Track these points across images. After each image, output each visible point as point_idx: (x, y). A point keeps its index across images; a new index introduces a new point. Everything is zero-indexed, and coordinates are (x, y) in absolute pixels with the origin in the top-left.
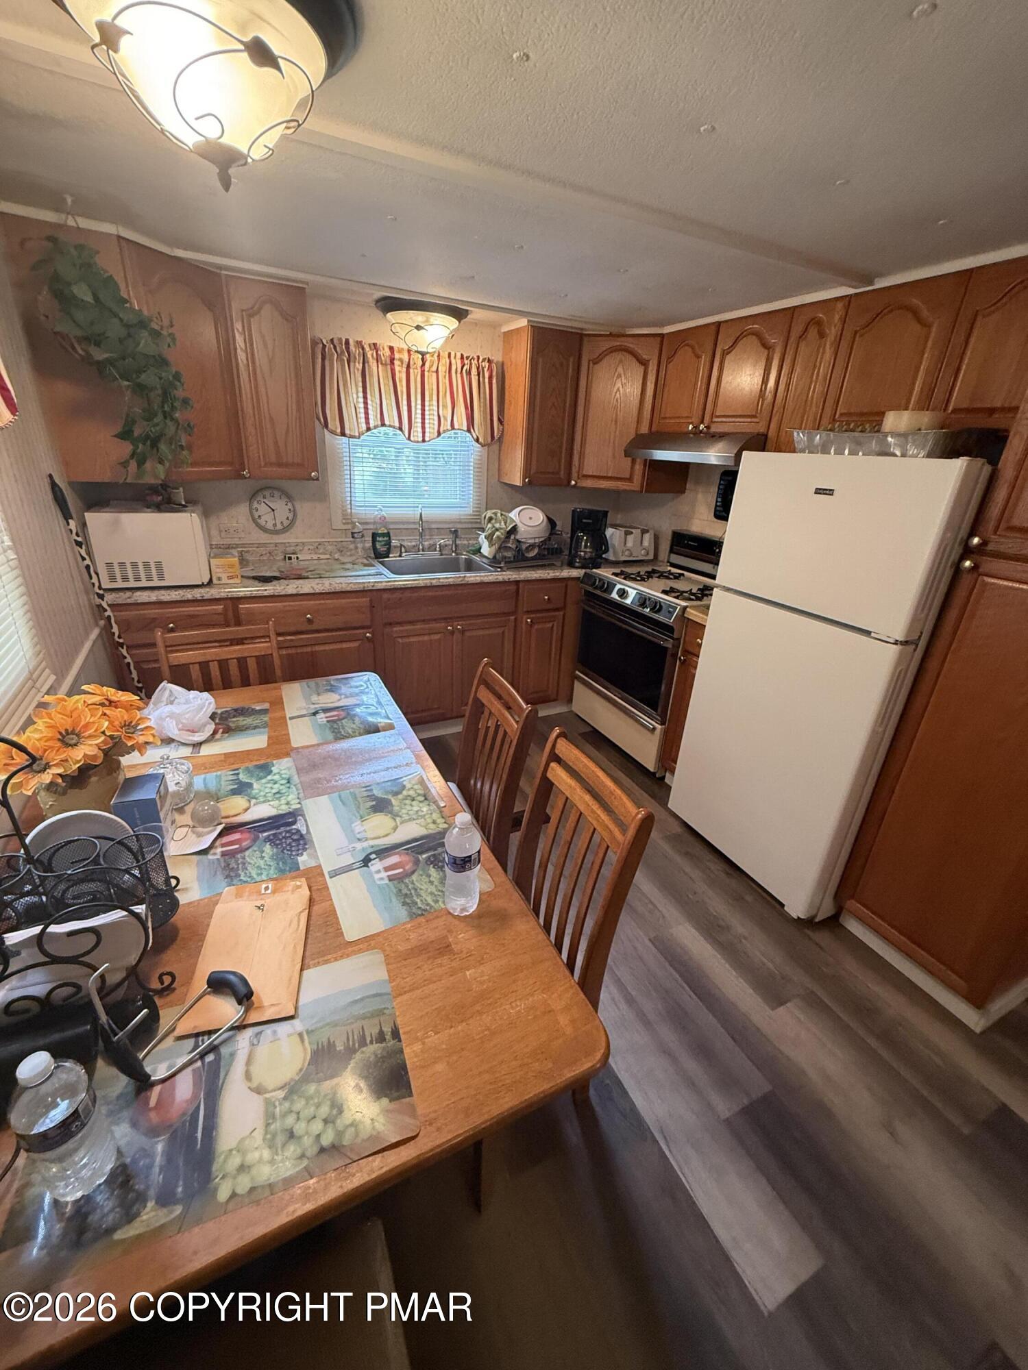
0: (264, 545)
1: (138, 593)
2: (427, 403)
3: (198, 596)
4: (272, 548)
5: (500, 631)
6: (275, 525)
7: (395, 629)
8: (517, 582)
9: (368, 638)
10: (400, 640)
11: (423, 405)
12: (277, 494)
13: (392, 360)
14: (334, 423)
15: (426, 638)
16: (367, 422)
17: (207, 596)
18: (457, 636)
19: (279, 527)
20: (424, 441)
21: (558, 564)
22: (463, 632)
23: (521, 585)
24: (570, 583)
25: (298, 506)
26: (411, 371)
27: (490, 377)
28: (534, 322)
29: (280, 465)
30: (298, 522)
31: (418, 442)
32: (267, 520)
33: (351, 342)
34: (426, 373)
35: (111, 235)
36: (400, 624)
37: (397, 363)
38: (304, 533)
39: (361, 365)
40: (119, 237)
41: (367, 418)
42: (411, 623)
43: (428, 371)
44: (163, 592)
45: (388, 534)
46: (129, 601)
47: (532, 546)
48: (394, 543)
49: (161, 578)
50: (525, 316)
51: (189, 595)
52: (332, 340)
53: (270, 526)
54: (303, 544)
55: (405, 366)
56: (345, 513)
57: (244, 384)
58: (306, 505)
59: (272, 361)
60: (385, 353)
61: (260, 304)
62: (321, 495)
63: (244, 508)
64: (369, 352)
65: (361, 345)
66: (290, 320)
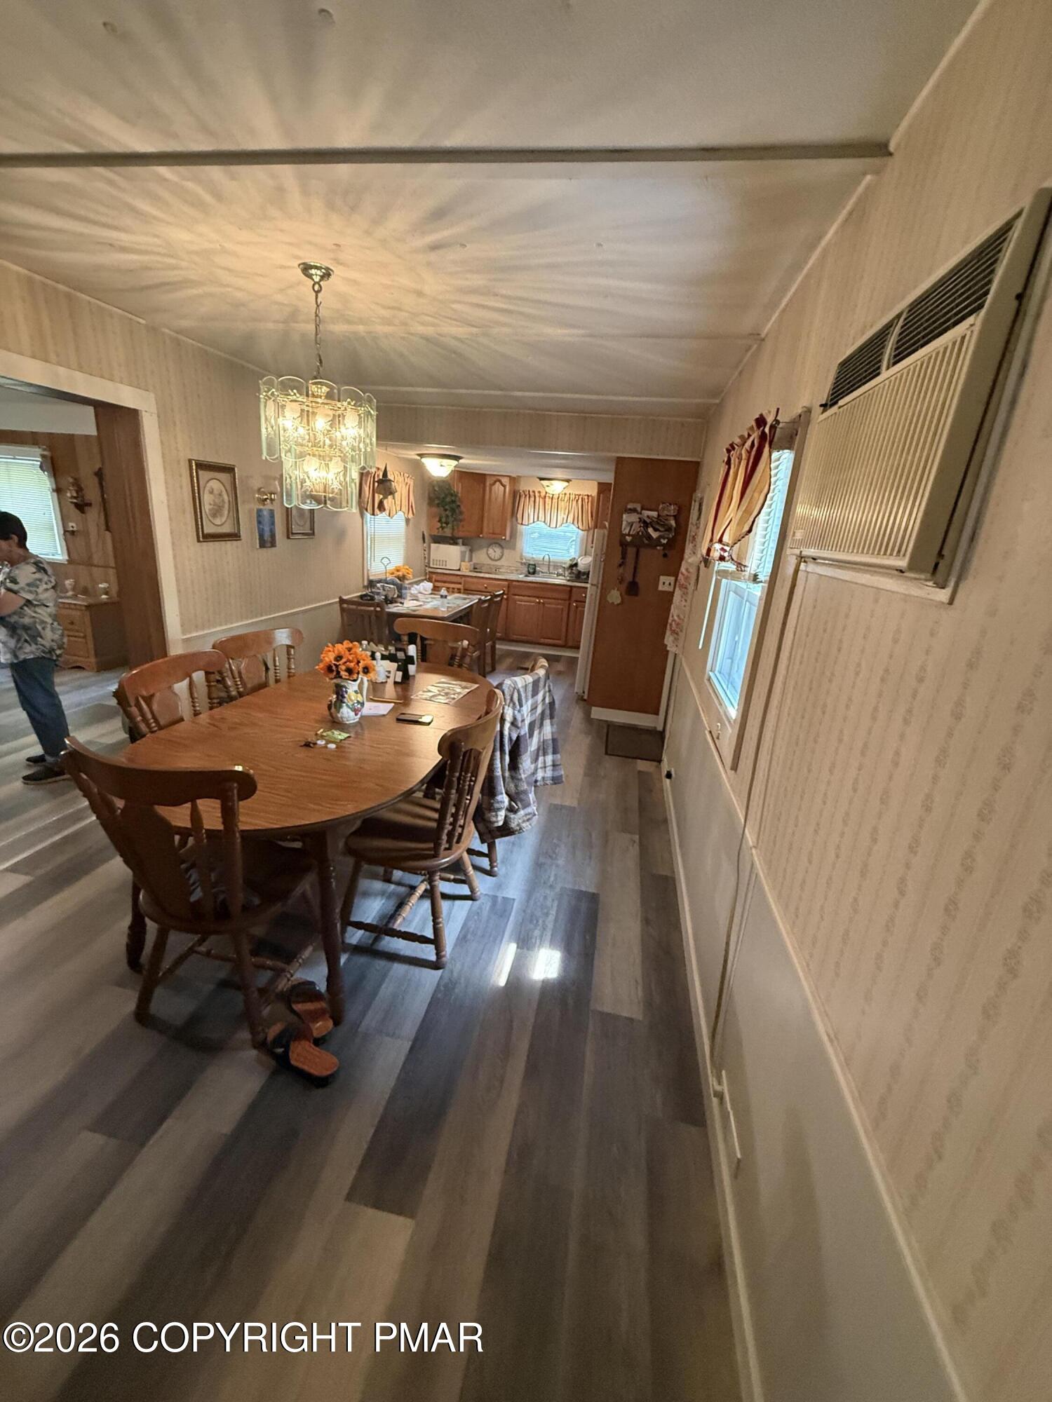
0: (491, 563)
2: (559, 512)
3: (453, 573)
4: (492, 566)
5: (562, 607)
6: (495, 557)
7: (516, 597)
8: (571, 586)
9: (505, 598)
10: (518, 603)
11: (557, 513)
12: (497, 546)
13: (545, 497)
14: (520, 521)
15: (528, 604)
16: (533, 520)
17: (456, 573)
18: (541, 605)
20: (556, 527)
22: (543, 603)
23: (572, 588)
25: (504, 552)
26: (553, 500)
27: (588, 502)
29: (493, 533)
30: (504, 557)
31: (553, 528)
32: (493, 556)
33: (531, 491)
36: (519, 595)
37: (547, 498)
38: (505, 561)
39: (533, 499)
42: (523, 596)
43: (560, 501)
45: (535, 565)
47: (584, 573)
48: (538, 569)
49: (446, 566)
51: (451, 572)
52: (524, 491)
54: (504, 564)
55: (551, 499)
56: (521, 555)
57: (486, 507)
58: (508, 551)
59: (496, 499)
60: (543, 494)
61: (495, 482)
62: (513, 548)
63: (485, 550)
64: (537, 494)
65: (534, 492)
66: (504, 486)
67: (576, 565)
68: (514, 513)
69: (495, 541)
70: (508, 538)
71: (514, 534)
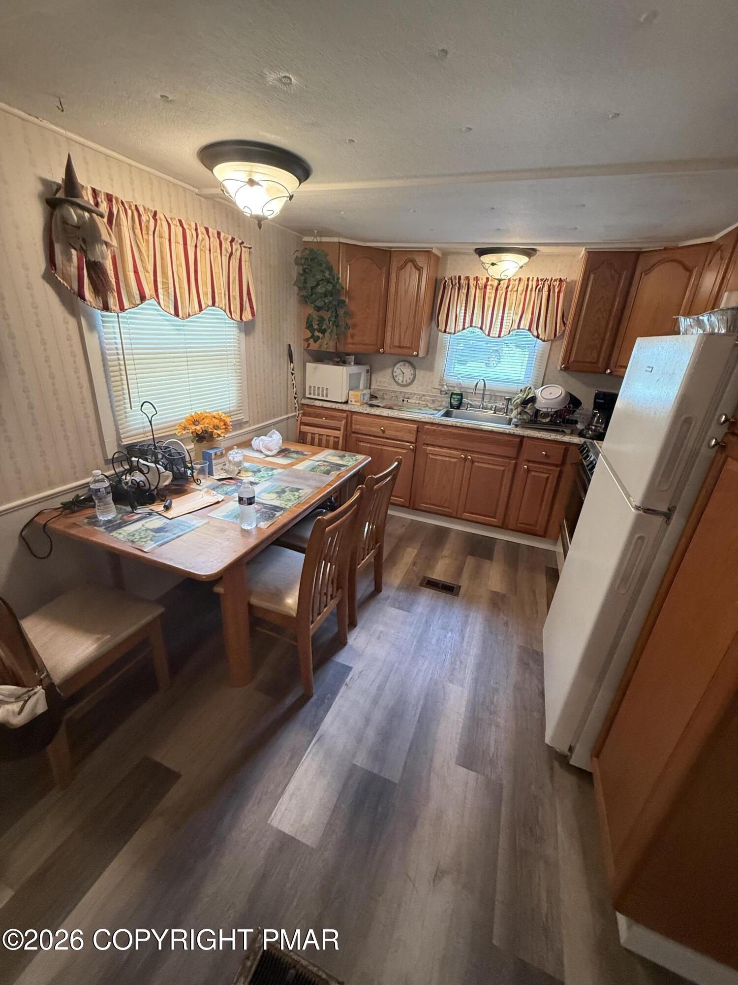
0: (395, 392)
1: (317, 401)
2: (506, 312)
3: (337, 407)
4: (398, 393)
5: (502, 468)
6: (403, 381)
7: (428, 448)
8: (523, 437)
9: (411, 448)
10: (431, 456)
11: (503, 313)
12: (407, 365)
13: (486, 286)
14: (442, 326)
15: (447, 459)
16: (464, 325)
17: (341, 408)
19: (404, 383)
20: (499, 337)
21: (568, 431)
22: (473, 462)
23: (525, 439)
24: (572, 447)
25: (417, 372)
26: (498, 292)
27: (559, 292)
28: (589, 249)
29: (400, 347)
30: (416, 381)
31: (495, 337)
32: (400, 379)
33: (462, 278)
34: (509, 293)
35: (336, 242)
36: (433, 446)
37: (488, 287)
38: (417, 388)
39: (466, 290)
40: (340, 243)
41: (464, 322)
42: (441, 447)
43: (511, 291)
44: (325, 402)
45: (461, 395)
46: (312, 404)
47: (546, 415)
48: (465, 400)
49: (327, 396)
50: (583, 246)
51: (334, 406)
52: (451, 278)
53: (400, 382)
54: (415, 394)
55: (494, 289)
56: (442, 380)
57: (391, 305)
58: (422, 372)
59: (406, 292)
60: (482, 282)
61: (406, 263)
62: (430, 368)
63: (389, 371)
64: (472, 282)
65: (468, 278)
66: (419, 269)
67: (533, 400)
68: (434, 315)
69: (403, 358)
70: (421, 355)
71: (432, 348)
